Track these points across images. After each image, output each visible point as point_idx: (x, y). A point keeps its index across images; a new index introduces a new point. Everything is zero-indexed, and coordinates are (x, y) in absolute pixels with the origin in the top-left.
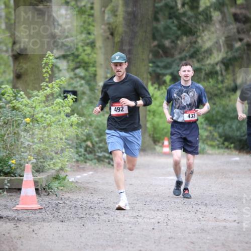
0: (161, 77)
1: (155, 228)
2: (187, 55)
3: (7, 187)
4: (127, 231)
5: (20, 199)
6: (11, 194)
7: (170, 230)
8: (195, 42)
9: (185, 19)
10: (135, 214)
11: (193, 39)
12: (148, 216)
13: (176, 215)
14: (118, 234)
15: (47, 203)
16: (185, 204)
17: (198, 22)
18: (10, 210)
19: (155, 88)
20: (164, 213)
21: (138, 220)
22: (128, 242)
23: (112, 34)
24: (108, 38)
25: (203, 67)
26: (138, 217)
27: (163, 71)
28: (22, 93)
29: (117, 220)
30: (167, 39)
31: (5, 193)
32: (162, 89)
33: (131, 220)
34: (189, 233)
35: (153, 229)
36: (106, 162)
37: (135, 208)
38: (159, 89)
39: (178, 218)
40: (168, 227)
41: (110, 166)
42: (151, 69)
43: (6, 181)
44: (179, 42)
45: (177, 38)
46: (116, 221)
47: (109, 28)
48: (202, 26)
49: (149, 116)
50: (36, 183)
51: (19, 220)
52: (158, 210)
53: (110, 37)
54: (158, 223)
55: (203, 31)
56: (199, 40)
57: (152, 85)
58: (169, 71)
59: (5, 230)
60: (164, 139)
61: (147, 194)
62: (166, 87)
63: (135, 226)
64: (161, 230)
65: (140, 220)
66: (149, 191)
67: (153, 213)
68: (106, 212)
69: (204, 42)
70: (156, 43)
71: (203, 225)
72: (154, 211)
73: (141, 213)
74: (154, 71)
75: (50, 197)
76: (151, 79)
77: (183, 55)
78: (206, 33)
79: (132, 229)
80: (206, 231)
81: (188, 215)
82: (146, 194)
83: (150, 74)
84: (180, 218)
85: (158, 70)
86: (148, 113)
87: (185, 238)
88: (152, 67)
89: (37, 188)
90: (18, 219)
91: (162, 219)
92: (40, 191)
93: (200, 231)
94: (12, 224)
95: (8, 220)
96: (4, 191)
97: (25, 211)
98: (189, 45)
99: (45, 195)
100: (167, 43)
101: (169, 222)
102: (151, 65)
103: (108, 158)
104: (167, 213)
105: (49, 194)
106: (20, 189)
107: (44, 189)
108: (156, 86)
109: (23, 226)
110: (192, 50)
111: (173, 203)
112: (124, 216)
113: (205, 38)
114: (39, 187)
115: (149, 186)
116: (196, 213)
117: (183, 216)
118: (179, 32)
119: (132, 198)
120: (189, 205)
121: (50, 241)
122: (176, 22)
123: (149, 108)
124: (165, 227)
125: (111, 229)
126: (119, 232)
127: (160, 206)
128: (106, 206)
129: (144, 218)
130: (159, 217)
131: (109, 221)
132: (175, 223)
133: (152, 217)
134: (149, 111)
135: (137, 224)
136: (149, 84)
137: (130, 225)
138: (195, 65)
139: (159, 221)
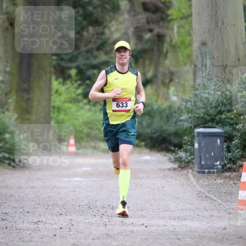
0: (66, 70)
1: (56, 234)
2: (94, 46)
4: (26, 239)
7: (73, 236)
8: (103, 33)
9: (90, 8)
10: (36, 220)
11: (99, 29)
12: (50, 222)
13: (80, 219)
14: (15, 242)
16: (91, 207)
17: (105, 11)
19: (60, 83)
20: (67, 217)
21: (38, 226)
23: (11, 25)
24: (7, 29)
25: (110, 60)
26: (38, 223)
27: (69, 65)
29: (16, 227)
32: (67, 84)
33: (31, 226)
34: (94, 239)
35: (55, 235)
36: (6, 163)
37: (36, 213)
38: (64, 84)
39: (82, 223)
40: (71, 233)
41: (10, 167)
42: (54, 63)
44: (85, 33)
45: (83, 29)
46: (14, 228)
47: (8, 18)
48: (110, 16)
49: (54, 113)
52: (61, 214)
53: (10, 27)
54: (61, 228)
55: (110, 21)
56: (107, 31)
57: (56, 79)
58: (74, 64)
61: (50, 197)
62: (71, 81)
63: (35, 233)
64: (64, 236)
65: (41, 226)
66: (51, 194)
67: (55, 217)
68: (3, 218)
69: (112, 33)
71: (109, 230)
72: (57, 216)
73: (42, 219)
74: (58, 64)
76: (55, 74)
77: (90, 46)
78: (114, 23)
79: (31, 236)
80: (111, 236)
81: (93, 220)
82: (48, 197)
83: (55, 67)
84: (85, 223)
85: (63, 64)
86: (52, 109)
88: (56, 60)
91: (65, 224)
93: (105, 237)
98: (96, 36)
101: (72, 228)
102: (54, 58)
103: (9, 159)
104: (70, 218)
108: (61, 80)
110: (99, 42)
111: (78, 206)
112: (23, 222)
113: (113, 29)
115: (53, 188)
116: (101, 217)
117: (87, 221)
118: (85, 23)
119: (33, 202)
120: (95, 208)
122: (81, 11)
123: (52, 104)
124: (68, 233)
125: (9, 236)
126: (17, 239)
127: (64, 210)
128: (5, 212)
129: (45, 223)
130: (61, 222)
131: (6, 228)
132: (78, 228)
133: (54, 223)
134: (54, 107)
135: (38, 230)
136: (53, 78)
137: (29, 232)
138: (103, 57)
139: (62, 226)
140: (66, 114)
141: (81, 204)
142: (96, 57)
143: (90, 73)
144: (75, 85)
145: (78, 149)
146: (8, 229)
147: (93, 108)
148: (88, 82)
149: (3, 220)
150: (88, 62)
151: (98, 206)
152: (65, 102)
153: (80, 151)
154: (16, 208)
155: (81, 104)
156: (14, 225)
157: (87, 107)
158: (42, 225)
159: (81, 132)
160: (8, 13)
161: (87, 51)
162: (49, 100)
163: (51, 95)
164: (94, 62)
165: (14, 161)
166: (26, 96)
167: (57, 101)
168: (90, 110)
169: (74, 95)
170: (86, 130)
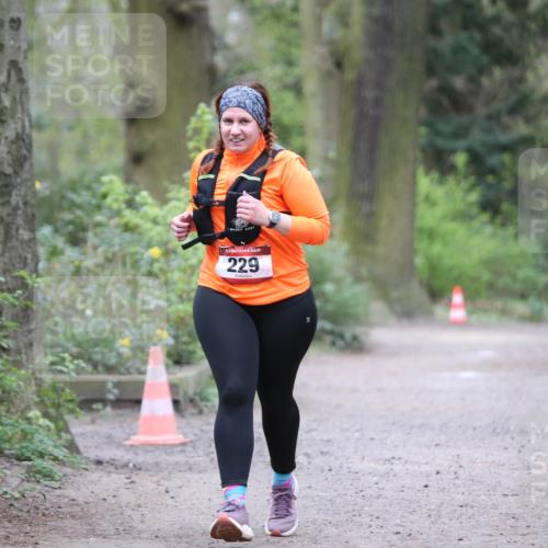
0: (445, 156)
1: (430, 484)
2: (503, 107)
3: (111, 397)
4: (369, 492)
5: (141, 422)
6: (120, 412)
7: (462, 490)
8: (521, 80)
9: (497, 30)
10: (388, 455)
11: (516, 72)
12: (416, 458)
13: (475, 455)
14: (349, 498)
15: (197, 431)
17: (526, 34)
18: (119, 445)
19: (432, 180)
20: (450, 451)
21: (393, 466)
22: (371, 515)
23: (339, 65)
24: (330, 74)
25: (536, 134)
26: (393, 461)
27: (451, 144)
28: (144, 193)
29: (348, 468)
30: (458, 73)
31: (108, 409)
32: (448, 183)
33: (379, 467)
34: (505, 495)
35: (426, 486)
36: (326, 342)
37: (388, 441)
38: (441, 182)
39: (481, 462)
40: (458, 482)
41: (335, 349)
42: (422, 141)
43: (110, 385)
44: (485, 81)
45: (481, 71)
46: (344, 470)
47: (332, 53)
48: (536, 46)
49: (421, 240)
50: (173, 387)
51: (137, 468)
52: (437, 445)
53: (335, 71)
54: (438, 473)
55: (538, 55)
56: (530, 76)
57: (428, 172)
58: (462, 143)
59: (107, 490)
60: (451, 291)
61: (415, 409)
62: (456, 176)
63: (387, 481)
64: (444, 488)
65: (398, 467)
66: (418, 405)
67: (426, 451)
68: (325, 450)
69: (540, 79)
70: (433, 83)
72: (428, 447)
73: (400, 453)
74: (432, 145)
75: (204, 417)
76: (424, 162)
77: (498, 105)
78: (544, 58)
79: (379, 486)
81: (502, 456)
82: (412, 411)
83: (424, 150)
84: (486, 462)
85: (440, 143)
86: (417, 234)
87: (495, 507)
88: (426, 135)
89: (176, 398)
90: (135, 466)
91: (446, 464)
92: (183, 406)
94: (122, 476)
95: (112, 469)
96: (105, 406)
97: (150, 449)
98: (506, 87)
99: (193, 415)
100: (459, 83)
101: (460, 472)
102: (423, 130)
103: (331, 333)
104: (455, 452)
105: (201, 412)
106: (138, 402)
107: (192, 401)
108: (435, 175)
109: (146, 482)
110: (513, 98)
111: (471, 429)
112: (363, 459)
113: (543, 70)
114: (180, 398)
116: (520, 452)
117: (491, 459)
118: (485, 59)
119: (381, 420)
120: (506, 433)
121: (203, 513)
122: (477, 36)
123: (419, 223)
124: (453, 482)
125: (335, 486)
126: (352, 492)
127: (442, 437)
128: (325, 437)
129: (406, 462)
130: (438, 461)
131: (330, 470)
132: (473, 474)
133: (424, 461)
134: (421, 230)
135: (391, 475)
136: (421, 171)
137: (375, 479)
138: (521, 129)
139: (439, 469)
140: (446, 244)
141: (478, 425)
142: (506, 128)
143: (493, 160)
144: (465, 184)
145: (470, 313)
146: (333, 472)
147: (500, 232)
148: (490, 179)
149: (322, 453)
150: (490, 139)
151: (512, 428)
152: (444, 218)
153: (474, 318)
154: (347, 430)
155: (476, 224)
156: (345, 465)
157: (489, 229)
158: (400, 466)
159: (475, 280)
160: (332, 43)
161: (490, 117)
162: (412, 215)
163: (414, 205)
164: (503, 138)
165: (342, 337)
166: (365, 207)
167: (427, 217)
168: (493, 235)
169: (461, 206)
170: (486, 276)
